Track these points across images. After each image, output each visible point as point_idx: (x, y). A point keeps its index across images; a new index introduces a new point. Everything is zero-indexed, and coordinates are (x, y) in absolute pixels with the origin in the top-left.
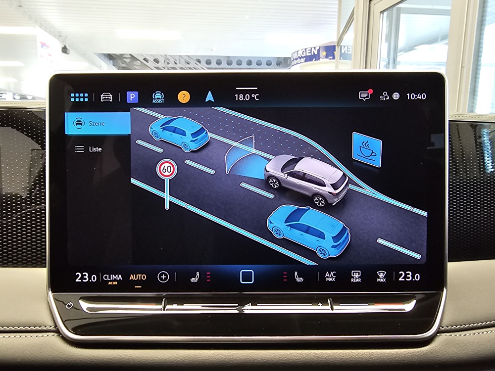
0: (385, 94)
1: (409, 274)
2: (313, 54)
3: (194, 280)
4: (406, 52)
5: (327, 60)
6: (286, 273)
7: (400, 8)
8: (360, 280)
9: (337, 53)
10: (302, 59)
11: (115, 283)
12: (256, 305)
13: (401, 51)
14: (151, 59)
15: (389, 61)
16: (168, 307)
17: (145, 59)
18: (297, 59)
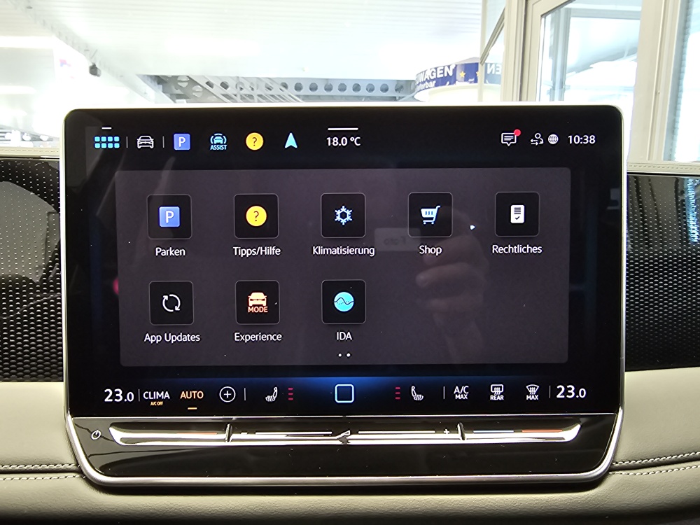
1: (570, 389)
2: (446, 75)
3: (270, 398)
4: (579, 72)
5: (466, 84)
6: (399, 388)
7: (570, 9)
8: (502, 397)
9: (480, 74)
10: (431, 82)
11: (161, 403)
12: (357, 433)
13: (572, 70)
14: (217, 83)
15: (554, 84)
16: (234, 436)
17: (208, 83)
18: (423, 82)
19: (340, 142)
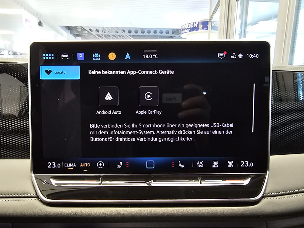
0: (234, 54)
1: (247, 163)
2: (194, 26)
3: (118, 166)
4: (252, 25)
5: (203, 30)
6: (174, 162)
8: (217, 166)
9: (209, 26)
10: (188, 30)
11: (72, 168)
12: (156, 181)
13: (249, 25)
14: (94, 30)
15: (241, 31)
16: (103, 182)
17: (90, 30)
18: (185, 30)
19: (149, 56)
